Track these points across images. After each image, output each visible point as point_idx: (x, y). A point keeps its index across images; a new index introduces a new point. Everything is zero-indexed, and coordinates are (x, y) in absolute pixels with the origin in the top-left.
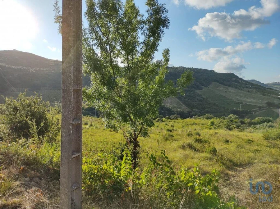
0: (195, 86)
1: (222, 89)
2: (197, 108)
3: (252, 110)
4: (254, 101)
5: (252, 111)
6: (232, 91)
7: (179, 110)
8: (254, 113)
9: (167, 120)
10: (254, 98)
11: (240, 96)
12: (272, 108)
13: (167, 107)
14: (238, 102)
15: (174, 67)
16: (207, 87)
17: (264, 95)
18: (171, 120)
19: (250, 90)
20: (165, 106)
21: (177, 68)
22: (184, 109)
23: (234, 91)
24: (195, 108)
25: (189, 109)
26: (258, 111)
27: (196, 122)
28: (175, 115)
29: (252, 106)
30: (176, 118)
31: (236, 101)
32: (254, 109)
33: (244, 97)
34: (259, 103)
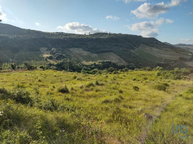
1: (148, 48)
3: (170, 63)
4: (170, 56)
7: (122, 64)
8: (171, 65)
11: (161, 54)
12: (183, 61)
14: (160, 57)
17: (176, 52)
19: (167, 49)
23: (156, 50)
26: (174, 64)
29: (169, 60)
31: (158, 57)
32: (171, 62)
33: (163, 54)
34: (174, 58)
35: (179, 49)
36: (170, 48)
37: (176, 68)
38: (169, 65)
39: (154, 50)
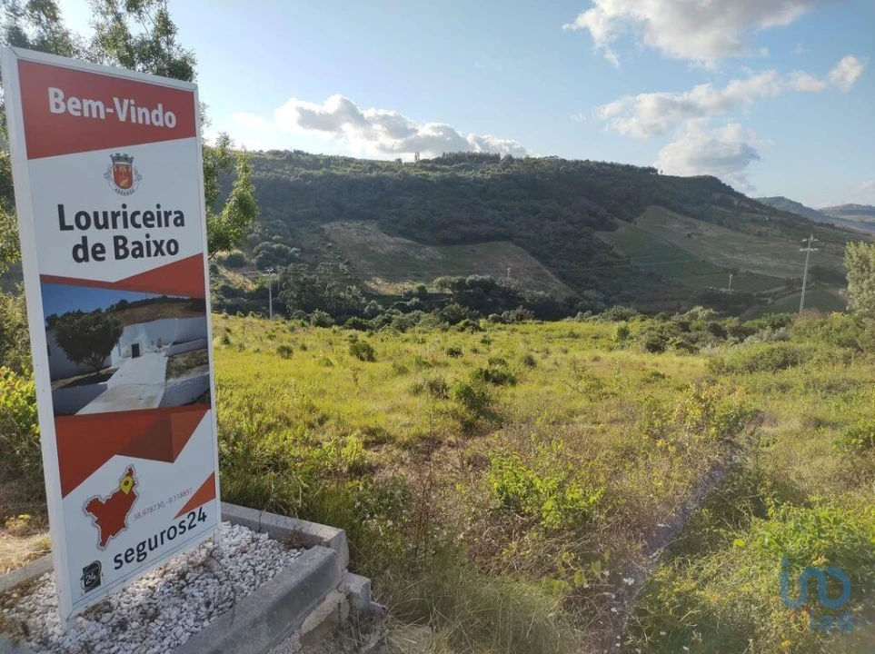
0: (593, 219)
1: (678, 226)
2: (597, 288)
3: (767, 292)
4: (772, 263)
5: (765, 296)
6: (707, 234)
7: (541, 293)
8: (770, 301)
9: (491, 324)
10: (774, 256)
11: (733, 250)
12: (827, 284)
13: (504, 285)
14: (725, 266)
15: (528, 158)
16: (629, 220)
18: (503, 326)
19: (764, 229)
20: (497, 283)
21: (536, 162)
22: (559, 290)
23: (715, 235)
24: (589, 289)
25: (572, 292)
26: (783, 296)
27: (576, 331)
28: (519, 310)
29: (765, 279)
30: (521, 318)
31: (720, 264)
32: (774, 287)
33: (744, 252)
34: (789, 271)
38: (760, 302)
39: (705, 233)
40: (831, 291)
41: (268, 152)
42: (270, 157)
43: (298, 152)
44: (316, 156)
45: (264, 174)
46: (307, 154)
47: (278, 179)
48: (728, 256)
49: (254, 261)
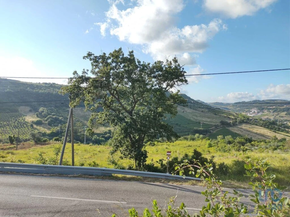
1: (180, 109)
3: (210, 129)
4: (209, 120)
6: (188, 111)
8: (212, 132)
10: (208, 118)
11: (197, 116)
12: (225, 126)
14: (196, 121)
17: (215, 114)
19: (203, 110)
23: (190, 111)
26: (215, 130)
29: (208, 125)
31: (194, 120)
32: (211, 127)
33: (200, 117)
34: (214, 123)
35: (218, 110)
36: (207, 108)
37: (220, 136)
38: (209, 132)
39: (187, 111)
40: (227, 128)
41: (43, 83)
42: (44, 85)
43: (54, 84)
44: (61, 85)
45: (43, 91)
46: (58, 84)
47: (49, 93)
48: (196, 118)
49: (47, 122)
